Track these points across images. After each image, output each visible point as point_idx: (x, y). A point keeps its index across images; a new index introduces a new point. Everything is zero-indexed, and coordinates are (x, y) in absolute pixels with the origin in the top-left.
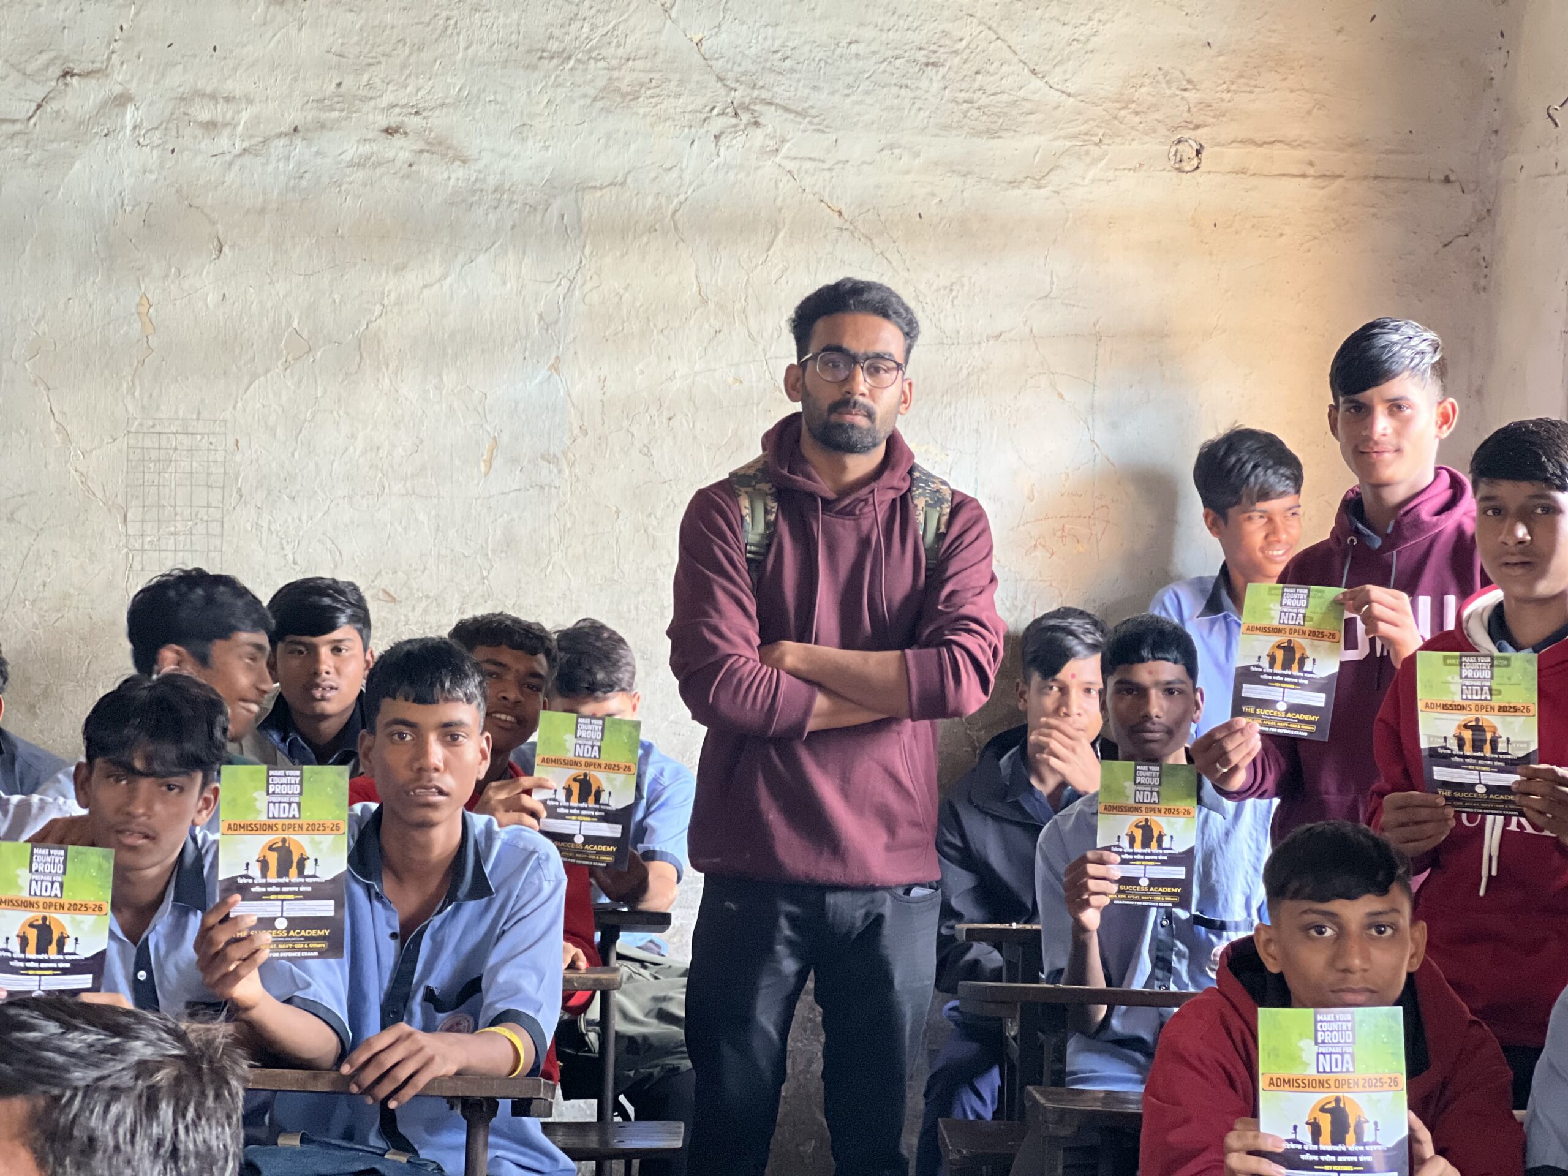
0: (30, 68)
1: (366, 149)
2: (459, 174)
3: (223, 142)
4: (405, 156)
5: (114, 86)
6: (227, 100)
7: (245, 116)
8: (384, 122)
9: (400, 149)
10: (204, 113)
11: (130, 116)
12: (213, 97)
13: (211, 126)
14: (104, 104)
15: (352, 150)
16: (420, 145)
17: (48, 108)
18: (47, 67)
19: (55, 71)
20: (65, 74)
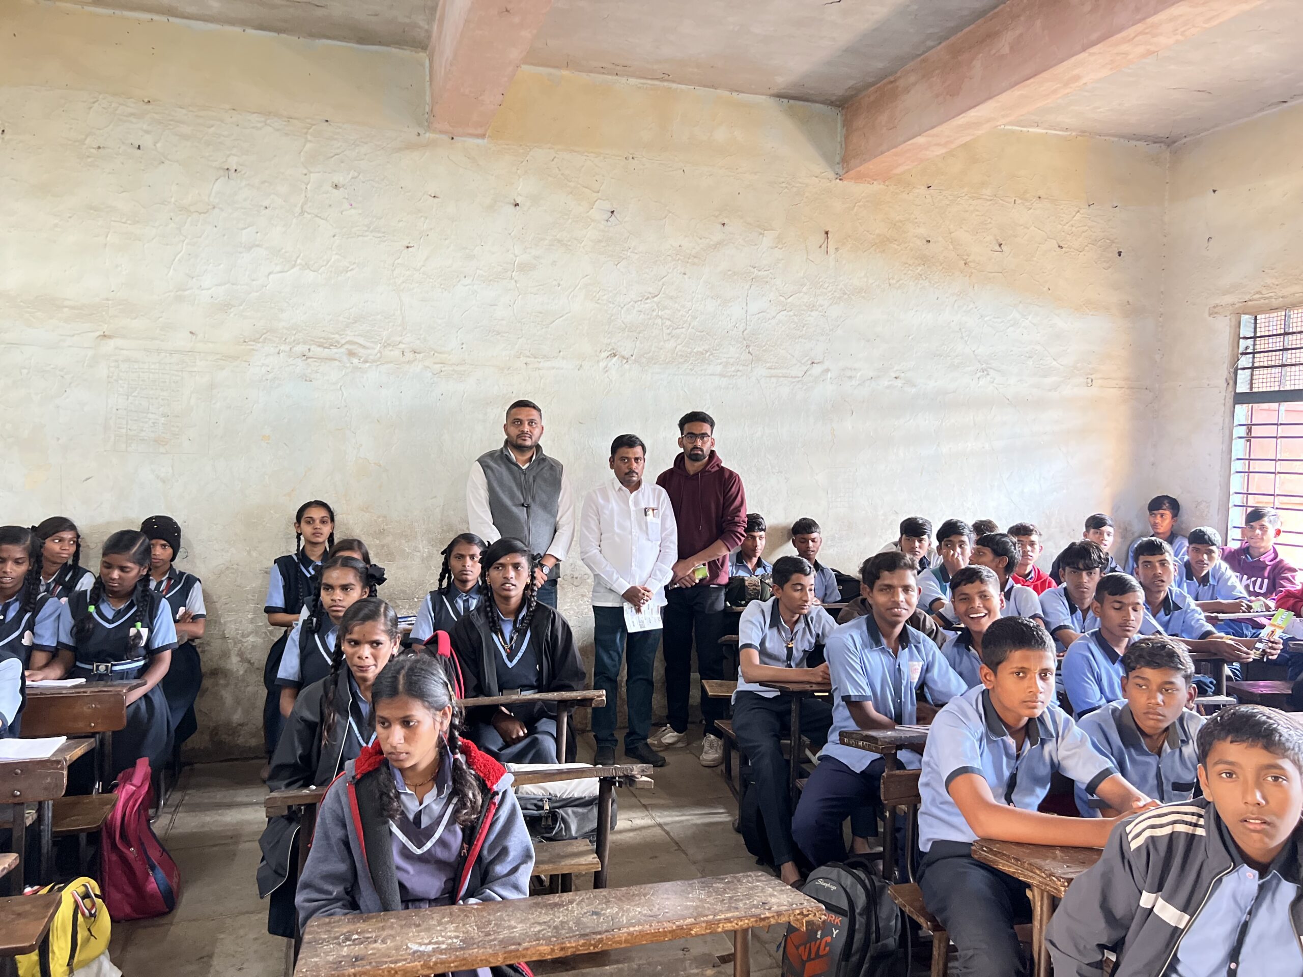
0: (803, 361)
1: (890, 383)
2: (914, 390)
3: (853, 382)
4: (900, 385)
5: (825, 366)
6: (855, 369)
7: (859, 374)
8: (895, 376)
9: (899, 383)
10: (849, 373)
11: (829, 375)
12: (851, 369)
13: (850, 377)
14: (823, 372)
15: (886, 383)
16: (904, 382)
17: (808, 373)
18: (807, 361)
19: (810, 362)
20: (813, 363)
